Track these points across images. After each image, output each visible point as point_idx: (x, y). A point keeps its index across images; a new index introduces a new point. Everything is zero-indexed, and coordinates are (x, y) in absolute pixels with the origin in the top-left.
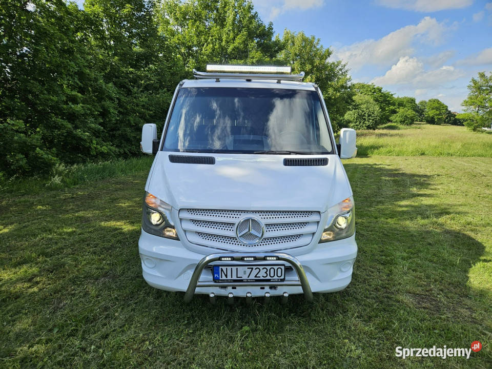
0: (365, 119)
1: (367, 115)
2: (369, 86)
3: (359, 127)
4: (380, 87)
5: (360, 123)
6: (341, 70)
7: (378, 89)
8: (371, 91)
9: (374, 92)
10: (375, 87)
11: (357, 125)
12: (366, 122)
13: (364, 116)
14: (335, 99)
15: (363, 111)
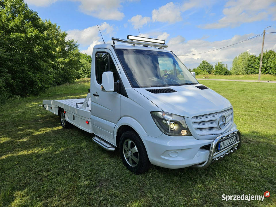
0: (86, 72)
1: (87, 70)
2: (84, 55)
3: (84, 76)
4: (90, 55)
5: (84, 74)
6: (74, 45)
7: (89, 56)
8: (85, 57)
9: (87, 58)
10: (87, 55)
11: (82, 76)
12: (87, 74)
13: (86, 71)
14: (74, 61)
15: (85, 68)
